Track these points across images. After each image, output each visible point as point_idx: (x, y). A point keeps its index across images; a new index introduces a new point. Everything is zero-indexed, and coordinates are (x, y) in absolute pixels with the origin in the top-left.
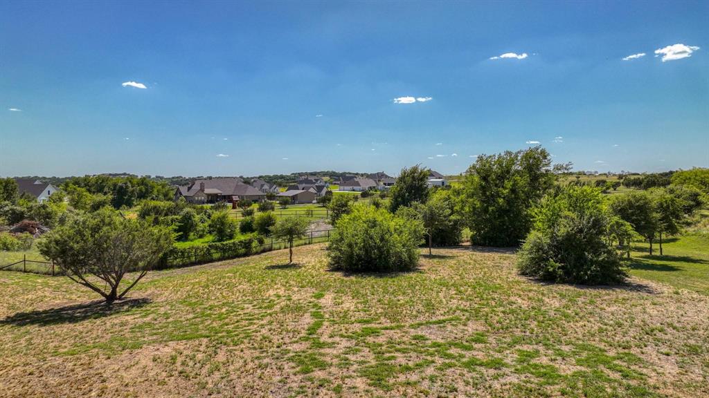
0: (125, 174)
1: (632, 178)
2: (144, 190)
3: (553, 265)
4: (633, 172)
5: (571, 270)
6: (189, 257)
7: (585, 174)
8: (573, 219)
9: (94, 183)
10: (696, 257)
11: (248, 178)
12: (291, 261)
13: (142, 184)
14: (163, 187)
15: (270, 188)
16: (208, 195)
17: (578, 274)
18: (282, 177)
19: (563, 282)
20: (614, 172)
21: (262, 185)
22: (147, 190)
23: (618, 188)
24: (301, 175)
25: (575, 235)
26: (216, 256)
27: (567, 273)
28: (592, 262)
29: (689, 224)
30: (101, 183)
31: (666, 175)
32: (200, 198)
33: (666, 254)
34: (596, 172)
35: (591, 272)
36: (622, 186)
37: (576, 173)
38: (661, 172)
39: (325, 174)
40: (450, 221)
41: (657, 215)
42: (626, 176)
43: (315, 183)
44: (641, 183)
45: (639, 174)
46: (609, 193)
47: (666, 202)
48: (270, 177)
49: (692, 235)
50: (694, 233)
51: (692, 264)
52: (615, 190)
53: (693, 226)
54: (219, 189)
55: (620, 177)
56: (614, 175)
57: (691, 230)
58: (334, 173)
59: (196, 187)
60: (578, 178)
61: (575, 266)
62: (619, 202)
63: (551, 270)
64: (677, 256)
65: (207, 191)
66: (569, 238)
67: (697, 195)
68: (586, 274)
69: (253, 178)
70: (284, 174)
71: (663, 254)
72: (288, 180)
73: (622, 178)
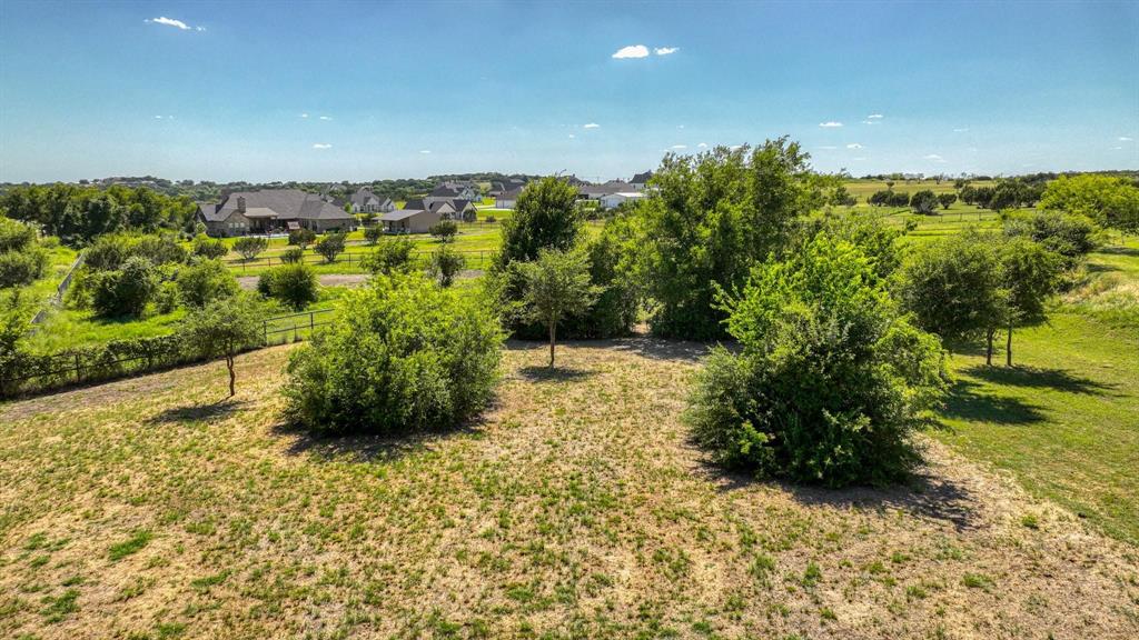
0: (148, 178)
1: (976, 186)
2: (142, 209)
3: (751, 437)
4: (979, 174)
5: (789, 449)
6: (62, 372)
7: (903, 179)
8: (805, 323)
9: (45, 198)
10: (1077, 373)
11: (355, 185)
12: (233, 394)
13: (139, 200)
14: (184, 205)
15: (381, 203)
16: (253, 219)
17: (803, 463)
18: (412, 183)
19: (772, 477)
20: (950, 176)
21: (367, 199)
22: (148, 210)
23: (951, 206)
24: (443, 179)
25: (806, 365)
26: (128, 366)
27: (784, 456)
28: (839, 435)
29: (1066, 288)
30: (56, 199)
31: (1031, 179)
32: (237, 225)
33: (1019, 362)
34: (922, 175)
35: (834, 459)
36: (958, 201)
37: (888, 177)
38: (1025, 174)
39: (484, 178)
40: (591, 296)
41: (1003, 293)
42: (968, 181)
43: (457, 195)
44: (989, 197)
45: (988, 179)
46: (936, 214)
47: (1026, 258)
48: (391, 183)
49: (1071, 312)
50: (1073, 307)
51: (1068, 395)
52: (946, 208)
53: (1073, 292)
54: (274, 210)
55: (959, 184)
56: (949, 180)
57: (1069, 299)
58: (500, 175)
59: (231, 205)
60: (891, 184)
61: (802, 439)
62: (927, 266)
63: (745, 450)
64: (1039, 366)
65: (251, 212)
66: (793, 369)
67: (1085, 231)
68: (821, 464)
69: (363, 185)
70: (416, 179)
71: (1013, 362)
72: (421, 188)
73: (961, 186)
